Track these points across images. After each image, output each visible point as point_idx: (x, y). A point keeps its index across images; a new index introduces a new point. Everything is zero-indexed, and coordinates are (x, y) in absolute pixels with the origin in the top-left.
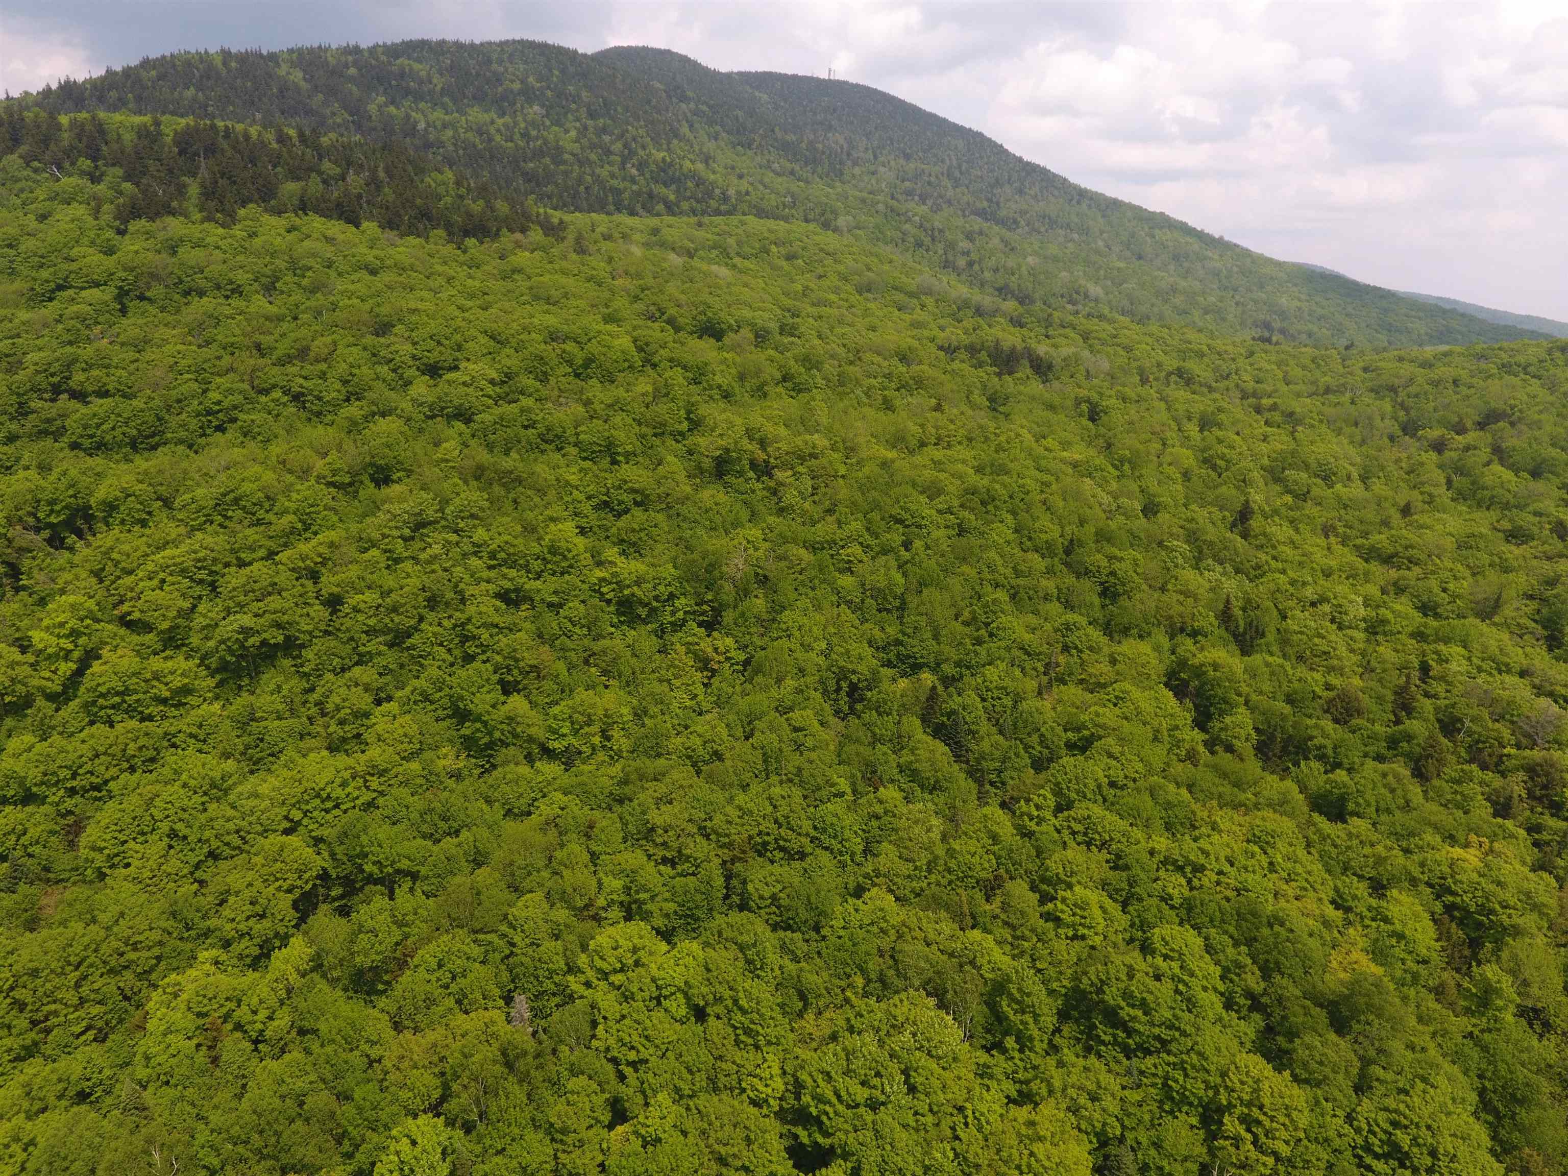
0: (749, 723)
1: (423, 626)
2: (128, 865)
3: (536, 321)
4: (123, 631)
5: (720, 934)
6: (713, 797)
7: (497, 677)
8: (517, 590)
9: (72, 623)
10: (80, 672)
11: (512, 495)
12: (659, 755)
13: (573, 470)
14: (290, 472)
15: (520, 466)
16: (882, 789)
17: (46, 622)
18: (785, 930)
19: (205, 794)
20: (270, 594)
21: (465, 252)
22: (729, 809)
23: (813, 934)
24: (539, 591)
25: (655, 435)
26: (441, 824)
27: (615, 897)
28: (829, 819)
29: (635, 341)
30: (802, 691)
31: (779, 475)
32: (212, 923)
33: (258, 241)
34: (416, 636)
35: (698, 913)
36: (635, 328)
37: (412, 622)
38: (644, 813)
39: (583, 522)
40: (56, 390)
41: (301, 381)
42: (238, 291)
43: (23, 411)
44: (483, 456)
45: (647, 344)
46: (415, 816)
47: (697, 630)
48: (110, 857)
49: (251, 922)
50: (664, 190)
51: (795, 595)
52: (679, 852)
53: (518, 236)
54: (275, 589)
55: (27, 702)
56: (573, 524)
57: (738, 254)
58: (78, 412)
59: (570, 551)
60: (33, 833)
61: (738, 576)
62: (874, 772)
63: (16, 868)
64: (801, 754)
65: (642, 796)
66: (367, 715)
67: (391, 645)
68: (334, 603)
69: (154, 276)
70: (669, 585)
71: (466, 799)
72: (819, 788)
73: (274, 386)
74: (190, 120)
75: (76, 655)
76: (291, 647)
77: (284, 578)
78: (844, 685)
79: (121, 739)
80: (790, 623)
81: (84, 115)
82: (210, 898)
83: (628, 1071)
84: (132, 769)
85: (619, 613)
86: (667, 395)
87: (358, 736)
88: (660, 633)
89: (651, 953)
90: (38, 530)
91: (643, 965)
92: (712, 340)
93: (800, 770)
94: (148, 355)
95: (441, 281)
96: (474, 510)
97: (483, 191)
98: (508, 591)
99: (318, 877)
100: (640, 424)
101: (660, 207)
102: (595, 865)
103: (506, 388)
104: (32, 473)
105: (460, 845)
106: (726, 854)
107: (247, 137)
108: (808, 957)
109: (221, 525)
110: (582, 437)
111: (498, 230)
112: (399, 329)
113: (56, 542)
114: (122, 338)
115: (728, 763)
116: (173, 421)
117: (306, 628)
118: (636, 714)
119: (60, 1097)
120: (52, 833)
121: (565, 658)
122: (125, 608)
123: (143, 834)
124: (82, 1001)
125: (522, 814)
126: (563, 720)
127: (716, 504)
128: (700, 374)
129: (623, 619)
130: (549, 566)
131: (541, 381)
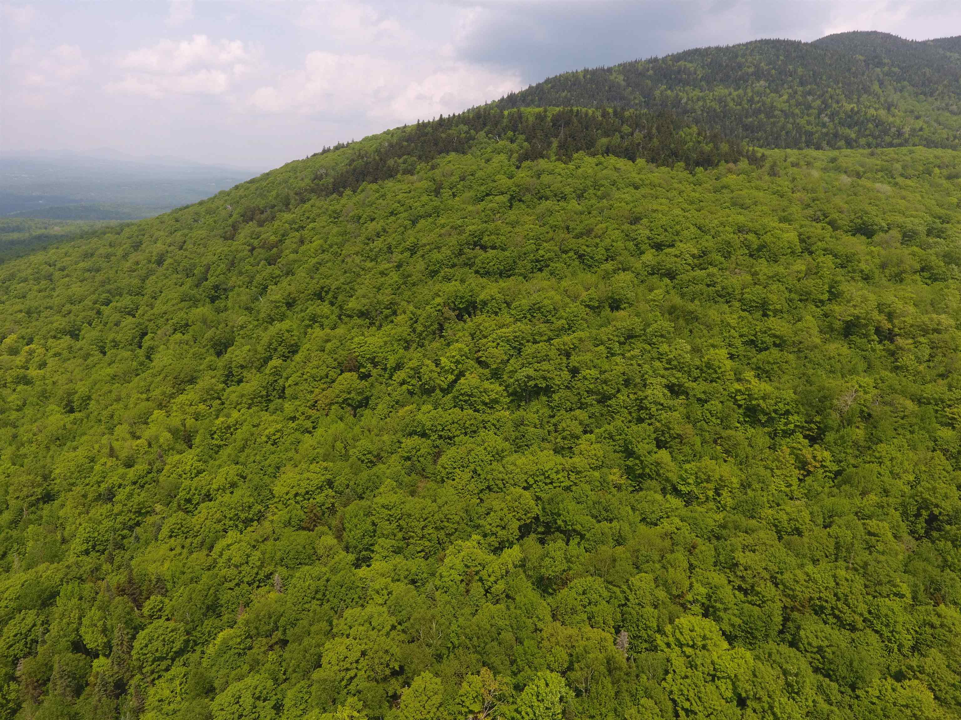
0: (830, 517)
1: (619, 395)
2: (454, 480)
3: (730, 219)
4: (476, 365)
5: (770, 655)
6: (788, 560)
7: (655, 435)
8: (680, 386)
9: (458, 357)
10: (455, 381)
11: (690, 327)
12: (753, 517)
13: (735, 316)
14: (569, 297)
15: (700, 310)
16: (942, 606)
17: (448, 354)
18: (825, 676)
19: (493, 456)
20: (544, 360)
21: (694, 175)
22: (798, 572)
23: (849, 691)
24: (693, 389)
25: (801, 300)
26: (603, 512)
27: (699, 598)
28: (884, 611)
29: (800, 235)
30: (883, 507)
31: (900, 341)
32: (482, 522)
33: (580, 170)
34: (614, 400)
35: (757, 634)
36: (802, 226)
37: (613, 391)
38: (732, 551)
39: (733, 351)
40: (475, 244)
41: (585, 247)
42: (564, 198)
43: (461, 253)
44: (677, 300)
45: (809, 238)
46: (590, 503)
47: (802, 440)
48: (448, 473)
49: (499, 528)
50: (848, 131)
51: (894, 433)
52: (752, 587)
53: (731, 165)
54: (547, 359)
55: (433, 390)
56: (726, 351)
57: (902, 175)
58: (482, 255)
59: (720, 368)
60: (422, 451)
61: (846, 409)
62: (938, 590)
63: (413, 465)
64: (871, 553)
65: (733, 540)
66: (578, 438)
67: (599, 402)
68: (574, 371)
69: (528, 190)
70: (788, 404)
71: (621, 503)
72: (880, 583)
73: (571, 250)
74: (561, 109)
75: (456, 372)
76: (548, 391)
77: (553, 353)
78: (924, 513)
79: (465, 418)
80: (884, 453)
81: (515, 110)
82: (483, 510)
83: (682, 713)
84: (466, 434)
85: (745, 415)
86: (816, 273)
87: (571, 448)
88: (773, 435)
89: (715, 645)
90: (454, 310)
91: (708, 650)
92: (863, 238)
93: (866, 564)
94: (517, 230)
95: (675, 193)
96: (664, 333)
97: (714, 138)
98: (674, 385)
99: (534, 518)
100: (790, 291)
101: (842, 143)
102: (691, 573)
103: (701, 260)
104: (457, 283)
105: (611, 528)
106: (789, 602)
107: (586, 114)
108: (839, 705)
109: (530, 320)
110: (746, 296)
111: (719, 161)
112: (645, 221)
113: (460, 317)
114: (507, 221)
115: (805, 540)
116: (520, 263)
117: (557, 382)
118: (742, 485)
119: (405, 578)
120: (429, 453)
121: (701, 435)
122: (480, 354)
123: (463, 467)
124: (423, 537)
125: (652, 523)
126: (691, 474)
127: (839, 355)
128: (848, 261)
129: (747, 419)
130: (704, 375)
131: (725, 257)
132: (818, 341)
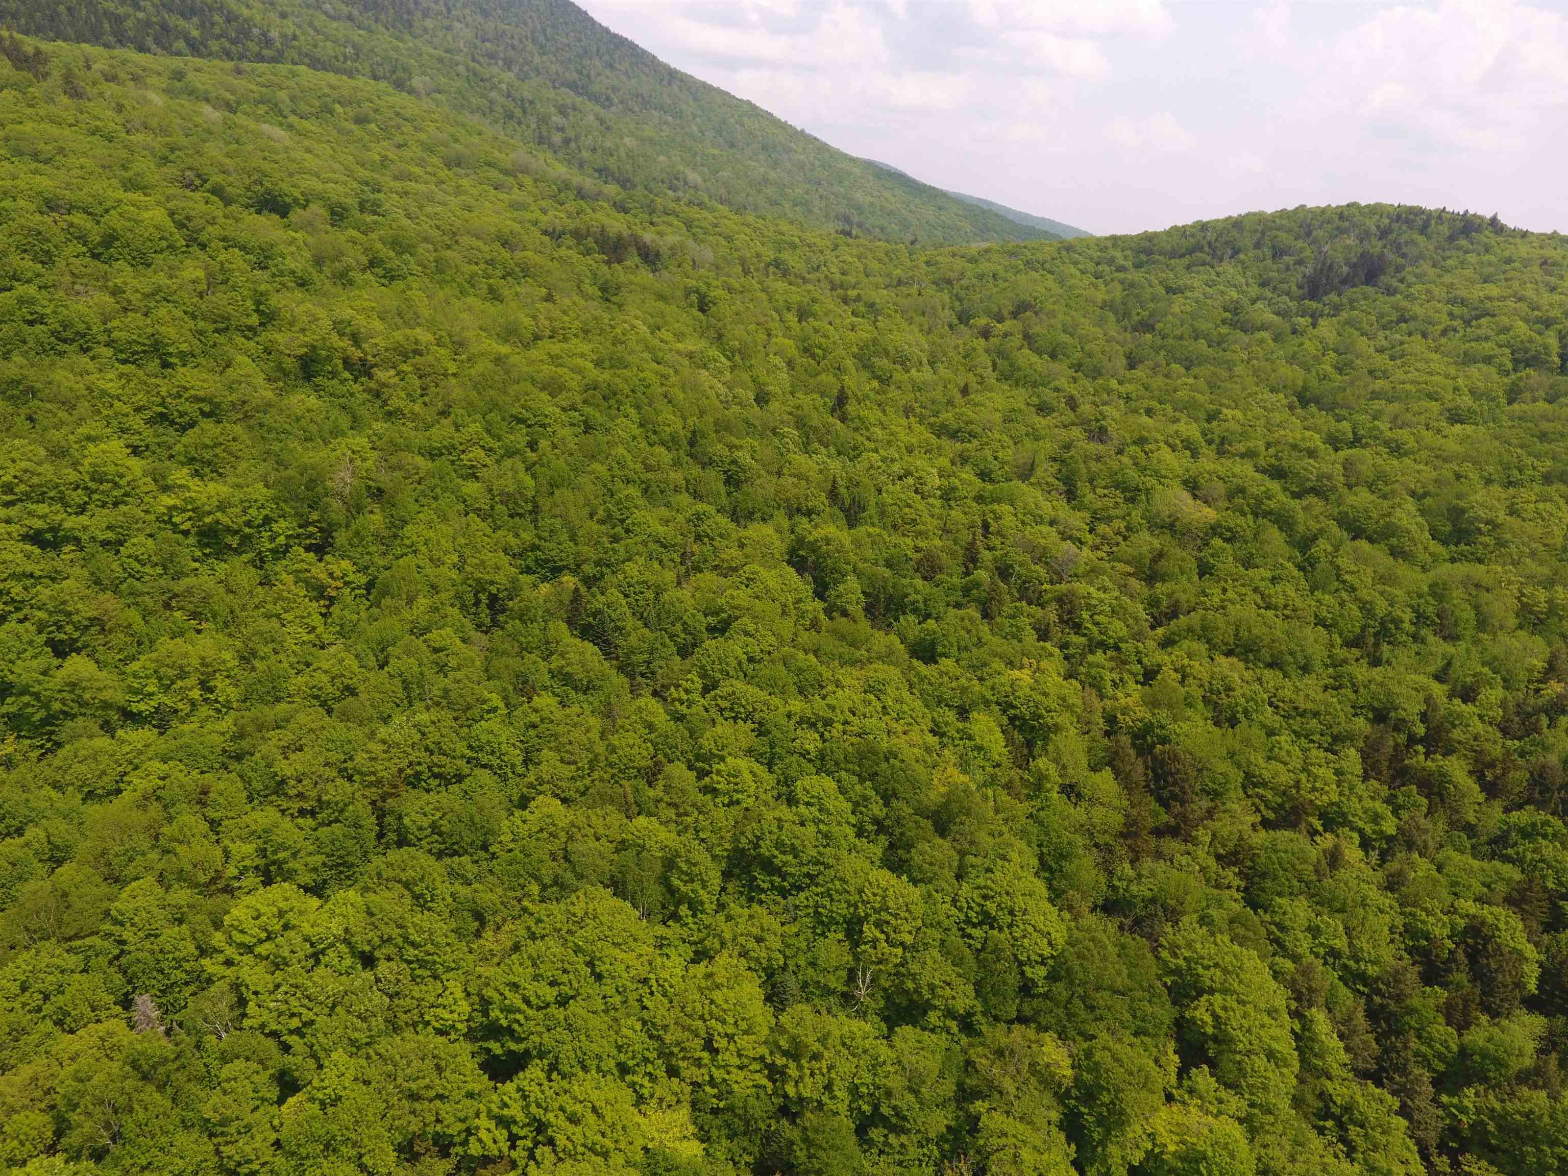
0: (382, 650)
3: (22, 184)
5: (379, 875)
6: (351, 735)
7: (43, 638)
8: (54, 529)
11: (24, 411)
12: (278, 700)
13: (110, 376)
15: (31, 374)
16: (535, 698)
18: (451, 856)
22: (371, 746)
23: (482, 854)
24: (85, 528)
25: (216, 331)
27: (248, 863)
28: (484, 738)
29: (172, 214)
30: (437, 609)
35: (351, 859)
36: (168, 199)
38: (269, 766)
39: (135, 440)
45: (189, 218)
47: (304, 555)
50: (182, 23)
51: (417, 507)
52: (319, 800)
56: (122, 443)
57: (293, 112)
59: (121, 476)
61: (347, 491)
62: (526, 682)
64: (446, 676)
65: (264, 748)
70: (263, 507)
72: (469, 708)
78: (483, 597)
80: (415, 538)
83: (293, 1040)
85: (201, 545)
86: (225, 282)
88: (259, 562)
89: (301, 913)
91: (294, 927)
92: (275, 217)
93: (446, 691)
98: (40, 531)
100: (194, 317)
101: (180, 44)
102: (218, 833)
106: (373, 793)
108: (478, 877)
110: (115, 334)
115: (363, 696)
118: (242, 658)
121: (137, 604)
125: (109, 794)
126: (147, 677)
127: (308, 411)
128: (266, 257)
129: (207, 551)
130: (96, 496)
131: (42, 263)
132: (269, 394)
